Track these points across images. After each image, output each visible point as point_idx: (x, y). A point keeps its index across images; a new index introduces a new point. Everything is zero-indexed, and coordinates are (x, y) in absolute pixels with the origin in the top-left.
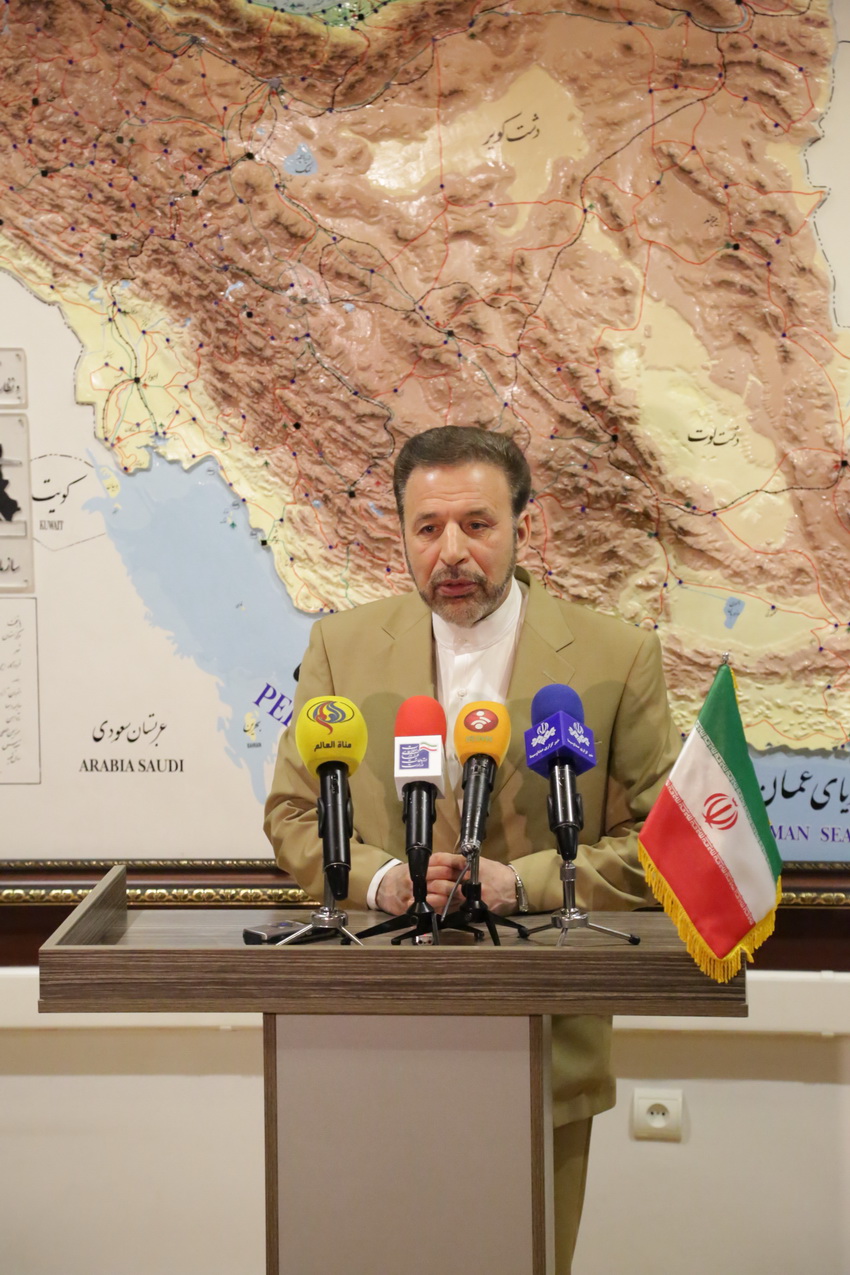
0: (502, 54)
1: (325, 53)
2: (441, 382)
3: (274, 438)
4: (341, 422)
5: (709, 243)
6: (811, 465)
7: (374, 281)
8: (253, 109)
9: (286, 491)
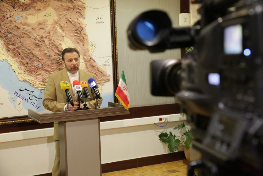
0: (45, 5)
1: (21, 3)
2: (39, 48)
3: (16, 56)
4: (26, 54)
5: (73, 30)
6: (87, 59)
7: (29, 34)
8: (11, 10)
9: (18, 64)
